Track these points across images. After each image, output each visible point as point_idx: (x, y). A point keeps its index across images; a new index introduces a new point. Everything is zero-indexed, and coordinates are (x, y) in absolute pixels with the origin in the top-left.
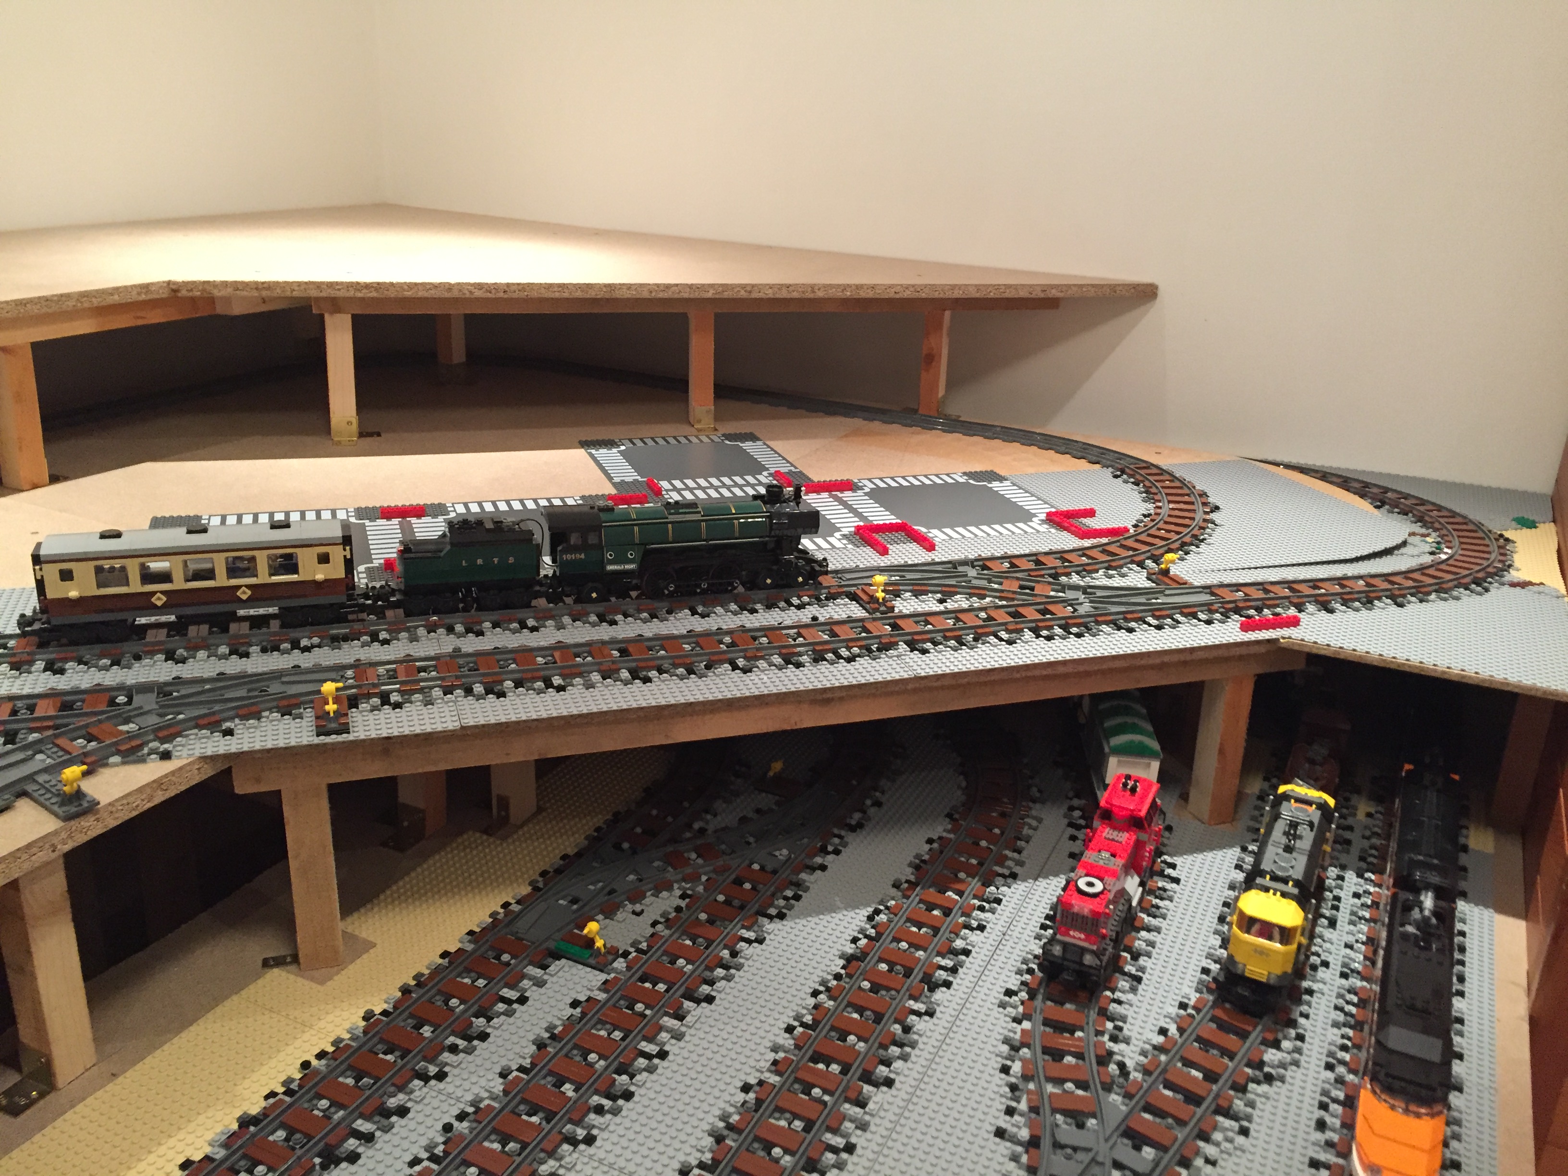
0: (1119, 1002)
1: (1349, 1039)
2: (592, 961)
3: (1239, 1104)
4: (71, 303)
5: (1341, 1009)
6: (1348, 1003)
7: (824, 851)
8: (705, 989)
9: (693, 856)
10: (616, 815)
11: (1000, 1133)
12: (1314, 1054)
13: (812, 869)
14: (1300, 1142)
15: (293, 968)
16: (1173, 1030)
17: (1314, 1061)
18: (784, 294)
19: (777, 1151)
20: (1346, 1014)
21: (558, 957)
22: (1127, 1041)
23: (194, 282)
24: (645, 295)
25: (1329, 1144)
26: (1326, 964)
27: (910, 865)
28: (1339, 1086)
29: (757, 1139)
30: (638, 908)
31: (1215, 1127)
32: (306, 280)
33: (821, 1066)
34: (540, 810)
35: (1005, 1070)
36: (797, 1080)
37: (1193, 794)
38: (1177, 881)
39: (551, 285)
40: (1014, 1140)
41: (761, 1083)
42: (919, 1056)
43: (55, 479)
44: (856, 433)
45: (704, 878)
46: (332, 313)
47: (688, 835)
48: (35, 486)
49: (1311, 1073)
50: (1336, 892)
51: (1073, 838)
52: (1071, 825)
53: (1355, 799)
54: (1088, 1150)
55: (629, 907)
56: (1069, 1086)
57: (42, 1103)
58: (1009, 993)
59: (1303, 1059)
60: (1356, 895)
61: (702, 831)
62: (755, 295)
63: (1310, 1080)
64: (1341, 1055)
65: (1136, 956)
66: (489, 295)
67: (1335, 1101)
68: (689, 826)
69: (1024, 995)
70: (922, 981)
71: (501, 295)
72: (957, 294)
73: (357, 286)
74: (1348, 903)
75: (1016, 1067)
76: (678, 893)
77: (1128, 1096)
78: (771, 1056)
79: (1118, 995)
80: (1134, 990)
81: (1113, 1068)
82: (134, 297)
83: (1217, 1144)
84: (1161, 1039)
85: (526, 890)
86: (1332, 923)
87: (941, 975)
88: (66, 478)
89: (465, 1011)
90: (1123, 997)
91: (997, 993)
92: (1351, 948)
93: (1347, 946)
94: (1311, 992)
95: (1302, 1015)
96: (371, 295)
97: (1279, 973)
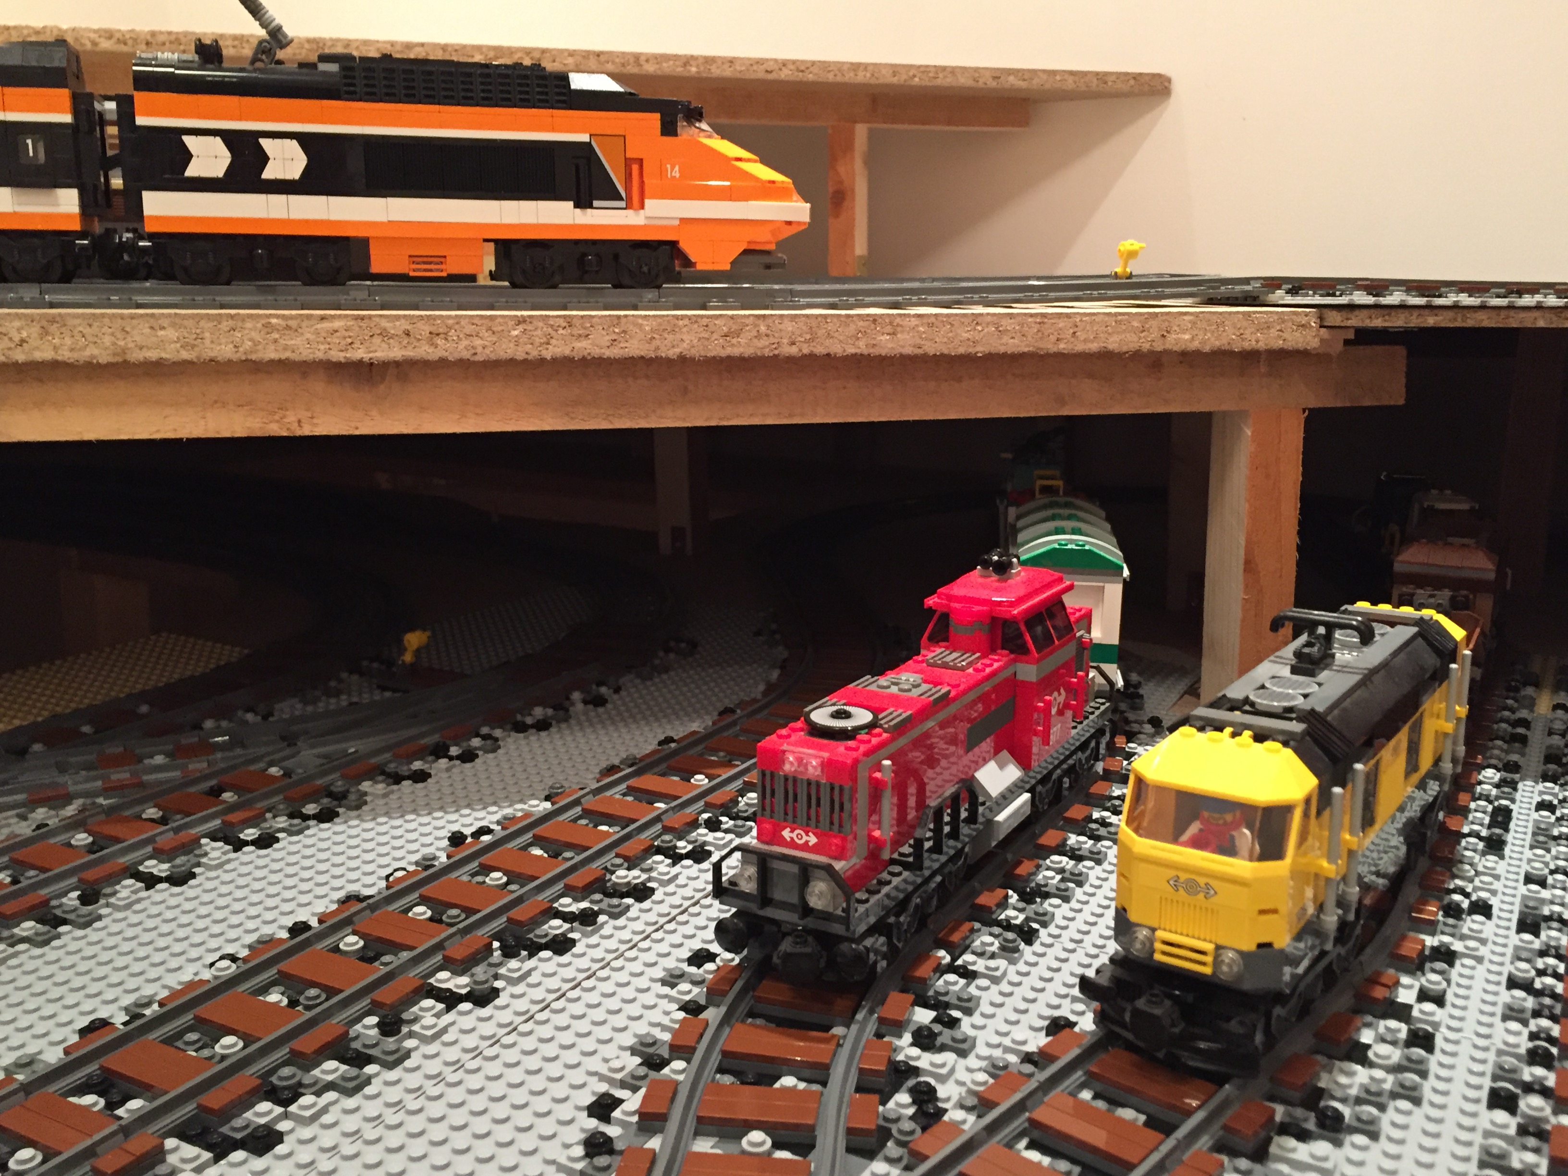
1: (1551, 1040)
5: (1527, 987)
6: (1541, 973)
7: (438, 753)
12: (1460, 1075)
13: (394, 777)
16: (1084, 1022)
17: (1457, 1088)
20: (1538, 994)
22: (962, 1048)
26: (1483, 909)
27: (603, 770)
28: (1532, 1142)
35: (602, 1110)
37: (1206, 670)
42: (394, 1084)
49: (1452, 1116)
50: (1502, 802)
53: (1529, 691)
58: (696, 958)
59: (1427, 1088)
60: (1545, 806)
63: (1449, 1130)
64: (1531, 1073)
65: (1031, 897)
70: (497, 936)
74: (1527, 817)
75: (634, 1102)
80: (1008, 954)
81: (901, 1102)
84: (1047, 1040)
86: (1495, 846)
90: (980, 965)
91: (677, 960)
92: (1543, 883)
93: (1529, 879)
94: (1448, 956)
95: (1424, 996)
97: (1249, 945)
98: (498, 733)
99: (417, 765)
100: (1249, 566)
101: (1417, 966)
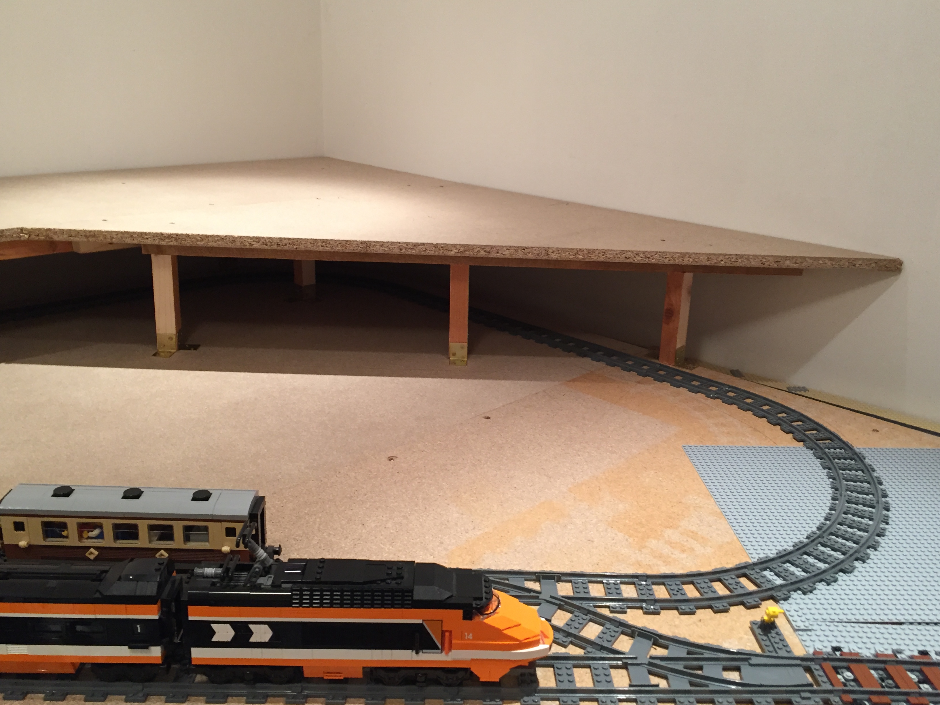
46: (156, 254)
96: (172, 243)
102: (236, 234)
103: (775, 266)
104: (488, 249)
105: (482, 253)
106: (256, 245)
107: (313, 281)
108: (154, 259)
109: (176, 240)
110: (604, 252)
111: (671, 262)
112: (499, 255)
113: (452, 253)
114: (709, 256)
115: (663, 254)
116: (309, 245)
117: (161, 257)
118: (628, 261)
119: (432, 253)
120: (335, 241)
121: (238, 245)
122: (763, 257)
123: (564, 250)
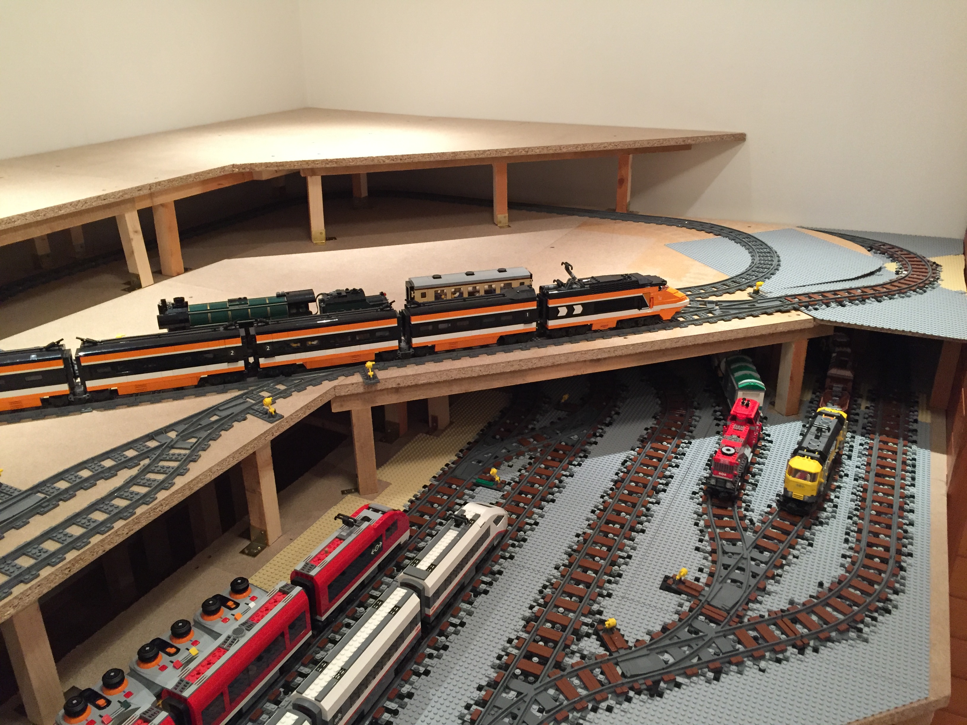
0: (748, 495)
1: (859, 506)
2: (495, 487)
3: (807, 534)
4: (191, 179)
5: (855, 494)
6: (858, 491)
7: (595, 435)
8: (550, 497)
9: (532, 440)
10: (489, 423)
11: (697, 549)
12: (842, 513)
13: (591, 444)
14: (837, 548)
15: (356, 494)
16: (774, 505)
17: (842, 516)
18: (545, 152)
19: (597, 559)
20: (857, 496)
21: (478, 485)
22: (753, 511)
23: (245, 164)
24: (473, 156)
25: (851, 548)
26: (847, 475)
27: (638, 440)
28: (854, 525)
29: (587, 554)
30: (510, 463)
31: (797, 543)
32: (301, 160)
33: (611, 525)
34: (451, 423)
35: (696, 524)
36: (601, 531)
37: (777, 401)
38: (771, 442)
39: (424, 155)
40: (704, 551)
41: (584, 533)
42: (656, 520)
43: (186, 270)
44: (584, 224)
45: (539, 450)
46: (311, 176)
47: (527, 431)
48: (178, 274)
49: (841, 521)
50: (851, 443)
51: (718, 425)
52: (716, 419)
53: (859, 401)
54: (739, 554)
55: (506, 464)
56: (727, 529)
57: (263, 552)
58: (694, 493)
59: (837, 515)
60: (861, 445)
61: (533, 429)
62: (530, 153)
63: (841, 523)
64: (855, 512)
65: (754, 475)
66: (393, 162)
67: (852, 531)
68: (527, 427)
69: (701, 493)
70: (652, 489)
71: (399, 161)
72: (637, 146)
73: (326, 161)
74: (857, 448)
75: (702, 523)
76: (528, 457)
77: (755, 532)
78: (587, 523)
79: (746, 492)
80: (754, 490)
81: (747, 522)
82: (218, 174)
83: (799, 550)
84: (769, 509)
85: (455, 458)
86: (850, 457)
87: (661, 487)
88: (191, 269)
89: (441, 509)
90: (749, 493)
91: (689, 493)
92: (859, 468)
93: (857, 467)
94: (839, 487)
95: (836, 497)
96: (333, 166)
97: (809, 495)
98: (603, 427)
99: (593, 440)
100: (791, 379)
101: (834, 491)
102: (374, 155)
103: (683, 143)
104: (526, 150)
105: (524, 153)
106: (387, 161)
107: (367, 195)
108: (310, 180)
109: (336, 162)
110: (592, 145)
111: (629, 147)
112: (533, 153)
113: (507, 154)
114: (648, 141)
115: (624, 143)
116: (420, 158)
117: (314, 177)
118: (605, 149)
119: (494, 156)
120: (436, 154)
121: (376, 162)
122: (677, 139)
123: (570, 146)
